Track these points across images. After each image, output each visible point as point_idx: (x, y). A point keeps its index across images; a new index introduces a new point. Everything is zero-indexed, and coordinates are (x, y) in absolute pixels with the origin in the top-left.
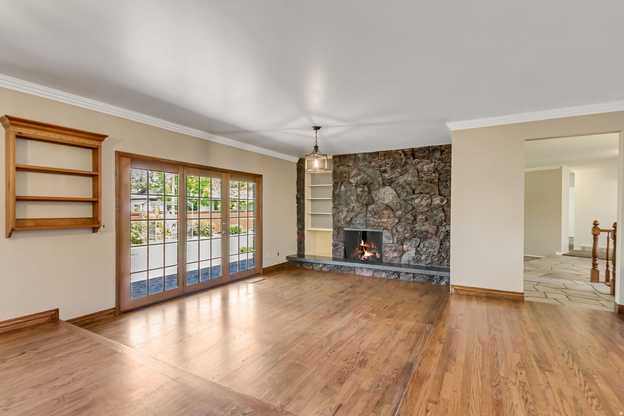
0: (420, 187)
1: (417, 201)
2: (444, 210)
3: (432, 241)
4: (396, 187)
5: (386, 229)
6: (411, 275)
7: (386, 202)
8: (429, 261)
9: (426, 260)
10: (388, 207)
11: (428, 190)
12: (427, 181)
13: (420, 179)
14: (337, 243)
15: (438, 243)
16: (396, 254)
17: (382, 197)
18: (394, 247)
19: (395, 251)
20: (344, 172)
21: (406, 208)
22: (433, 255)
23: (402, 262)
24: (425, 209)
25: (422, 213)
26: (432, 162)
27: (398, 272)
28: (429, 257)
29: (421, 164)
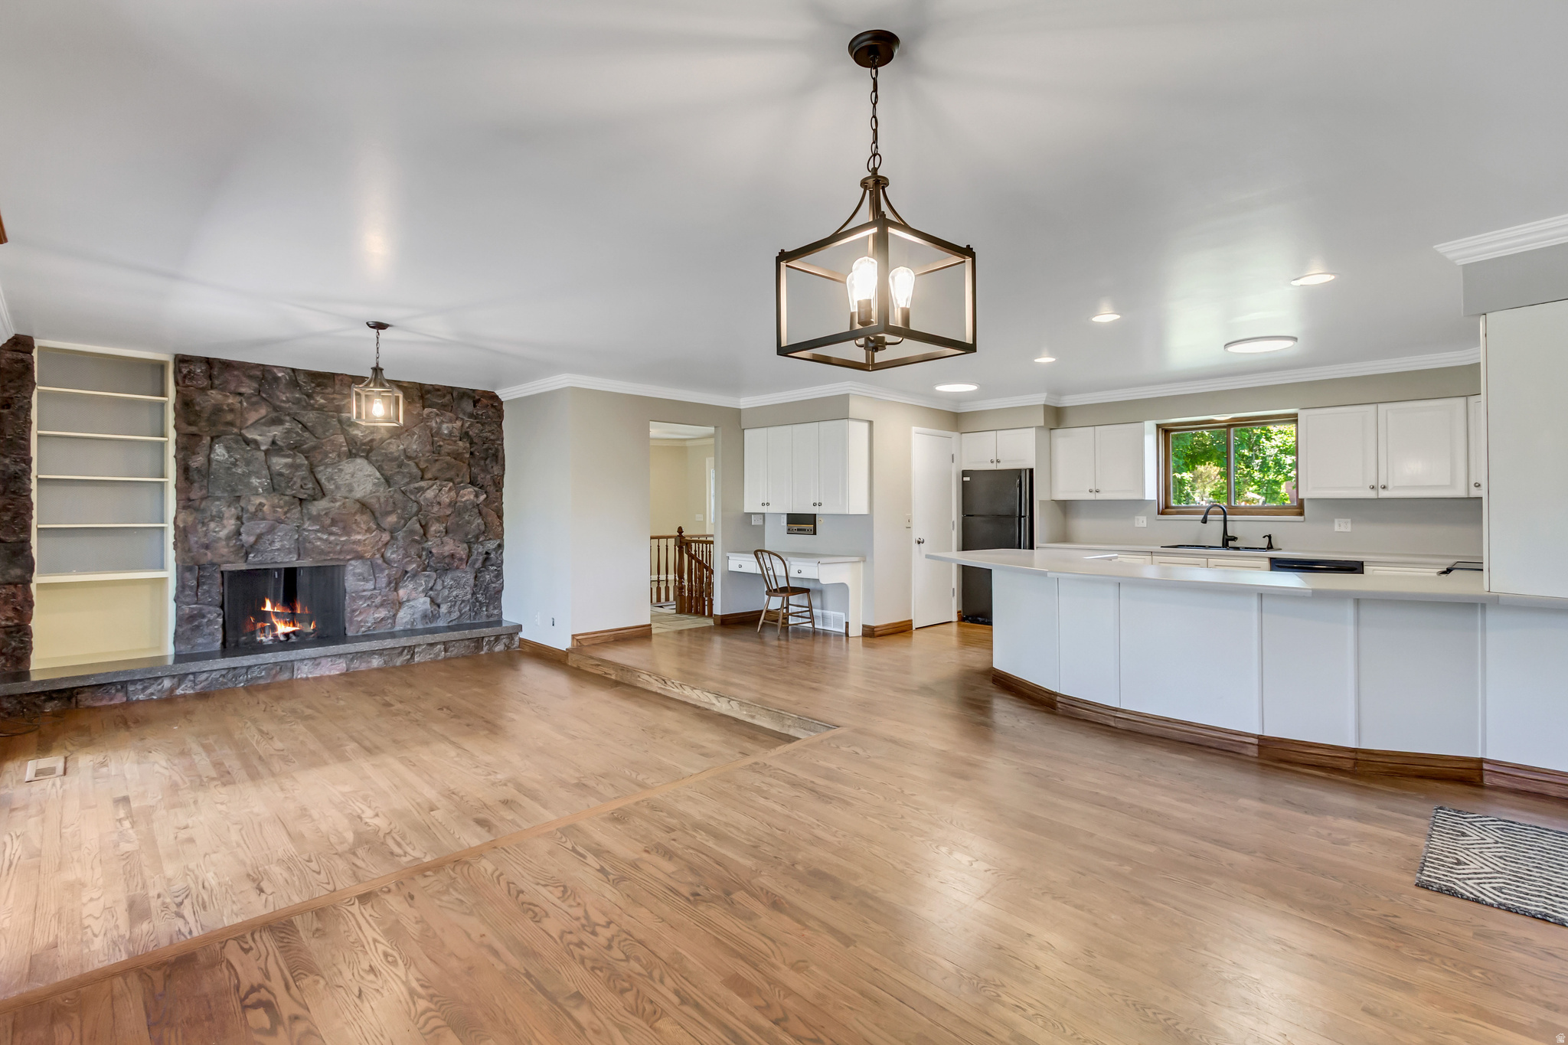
0: (437, 466)
1: (430, 494)
2: (480, 513)
3: (458, 574)
4: (383, 461)
5: (359, 557)
6: (441, 647)
7: (359, 493)
8: (455, 614)
9: (450, 612)
10: (364, 506)
11: (448, 475)
12: (449, 454)
13: (437, 451)
14: (201, 609)
15: (470, 577)
16: (382, 613)
17: (347, 482)
18: (380, 597)
19: (382, 605)
20: (225, 407)
21: (404, 509)
22: (463, 601)
23: (398, 628)
24: (445, 510)
25: (438, 519)
26: (457, 419)
27: (410, 647)
28: (455, 605)
29: (438, 420)
